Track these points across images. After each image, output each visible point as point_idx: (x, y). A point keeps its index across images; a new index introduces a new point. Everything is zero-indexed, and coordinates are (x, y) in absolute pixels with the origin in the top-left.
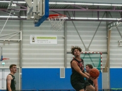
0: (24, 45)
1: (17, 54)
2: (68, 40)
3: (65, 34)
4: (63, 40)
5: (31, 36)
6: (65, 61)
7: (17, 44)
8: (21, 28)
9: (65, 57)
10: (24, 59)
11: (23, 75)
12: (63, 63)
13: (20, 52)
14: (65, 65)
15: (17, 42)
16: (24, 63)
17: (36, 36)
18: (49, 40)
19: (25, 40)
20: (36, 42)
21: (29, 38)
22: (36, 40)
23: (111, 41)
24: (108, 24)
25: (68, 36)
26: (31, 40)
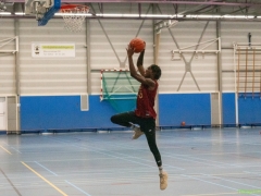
0: (22, 58)
1: (12, 73)
2: (92, 51)
3: (87, 40)
4: (84, 51)
5: (34, 45)
6: (89, 84)
7: (11, 58)
8: (16, 32)
9: (88, 77)
10: (22, 81)
11: (22, 108)
12: (85, 87)
13: (16, 70)
14: (88, 90)
15: (11, 54)
16: (23, 88)
17: (41, 45)
18: (63, 51)
19: (23, 51)
20: (41, 55)
21: (30, 47)
22: (40, 50)
23: (160, 51)
24: (156, 23)
25: (92, 44)
26: (34, 51)
